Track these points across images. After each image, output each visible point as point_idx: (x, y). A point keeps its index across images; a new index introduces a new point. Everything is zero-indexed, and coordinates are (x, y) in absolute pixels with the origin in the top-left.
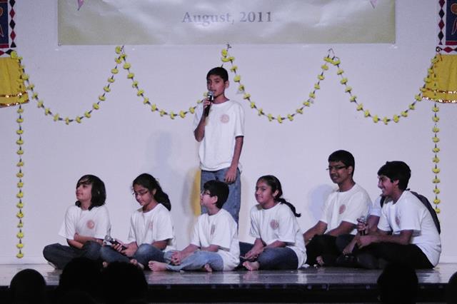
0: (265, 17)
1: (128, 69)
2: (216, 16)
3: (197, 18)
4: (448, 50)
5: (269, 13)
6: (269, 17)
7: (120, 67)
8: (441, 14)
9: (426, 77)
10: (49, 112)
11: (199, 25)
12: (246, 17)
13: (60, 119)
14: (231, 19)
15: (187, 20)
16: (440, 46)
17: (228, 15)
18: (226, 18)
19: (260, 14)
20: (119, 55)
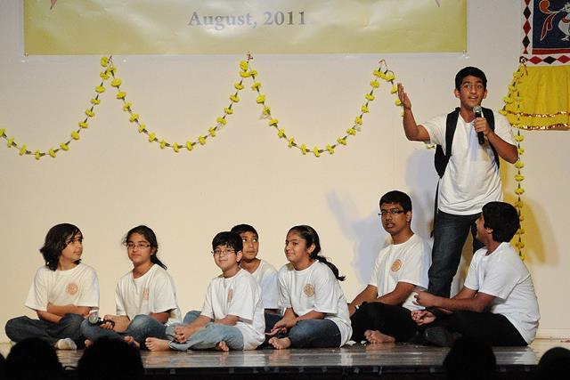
0: (296, 18)
1: (118, 86)
2: (233, 17)
3: (208, 19)
4: (535, 61)
5: (302, 13)
6: (302, 19)
7: (107, 84)
8: (527, 13)
9: (506, 95)
10: (14, 144)
11: (211, 30)
12: (273, 18)
13: (28, 153)
14: (252, 21)
15: (195, 22)
16: (525, 55)
17: (248, 15)
18: (246, 19)
19: (291, 13)
20: (105, 69)
